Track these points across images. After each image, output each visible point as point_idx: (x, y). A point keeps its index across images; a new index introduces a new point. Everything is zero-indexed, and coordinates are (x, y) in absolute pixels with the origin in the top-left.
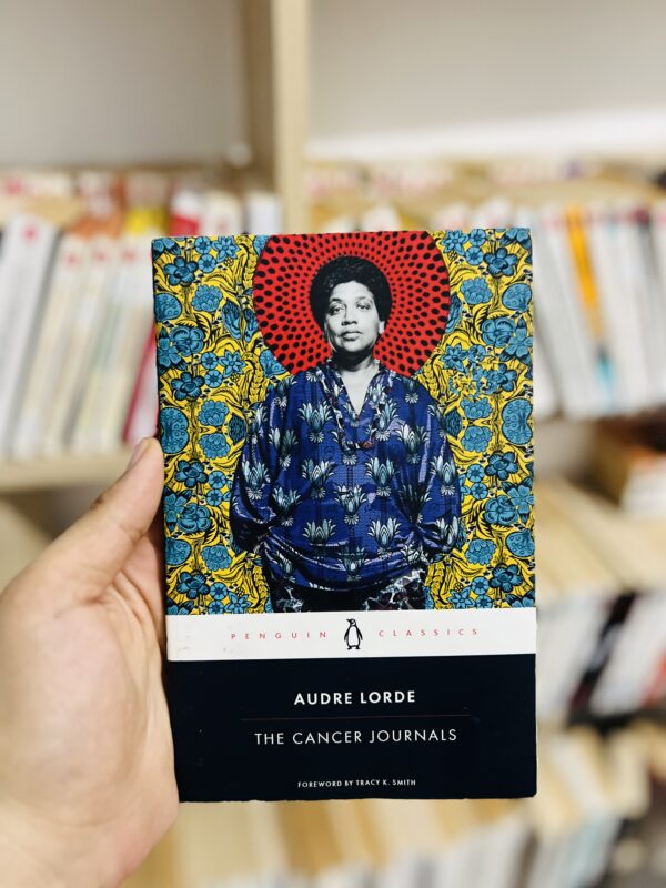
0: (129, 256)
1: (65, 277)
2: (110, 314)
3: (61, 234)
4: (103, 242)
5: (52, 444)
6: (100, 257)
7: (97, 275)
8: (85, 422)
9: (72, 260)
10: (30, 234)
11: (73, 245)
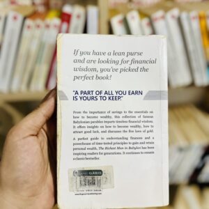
0: (48, 26)
1: (26, 33)
2: (41, 46)
3: (25, 18)
4: (39, 21)
5: (24, 88)
6: (38, 26)
7: (37, 32)
8: (34, 81)
9: (29, 27)
10: (15, 18)
11: (28, 22)
